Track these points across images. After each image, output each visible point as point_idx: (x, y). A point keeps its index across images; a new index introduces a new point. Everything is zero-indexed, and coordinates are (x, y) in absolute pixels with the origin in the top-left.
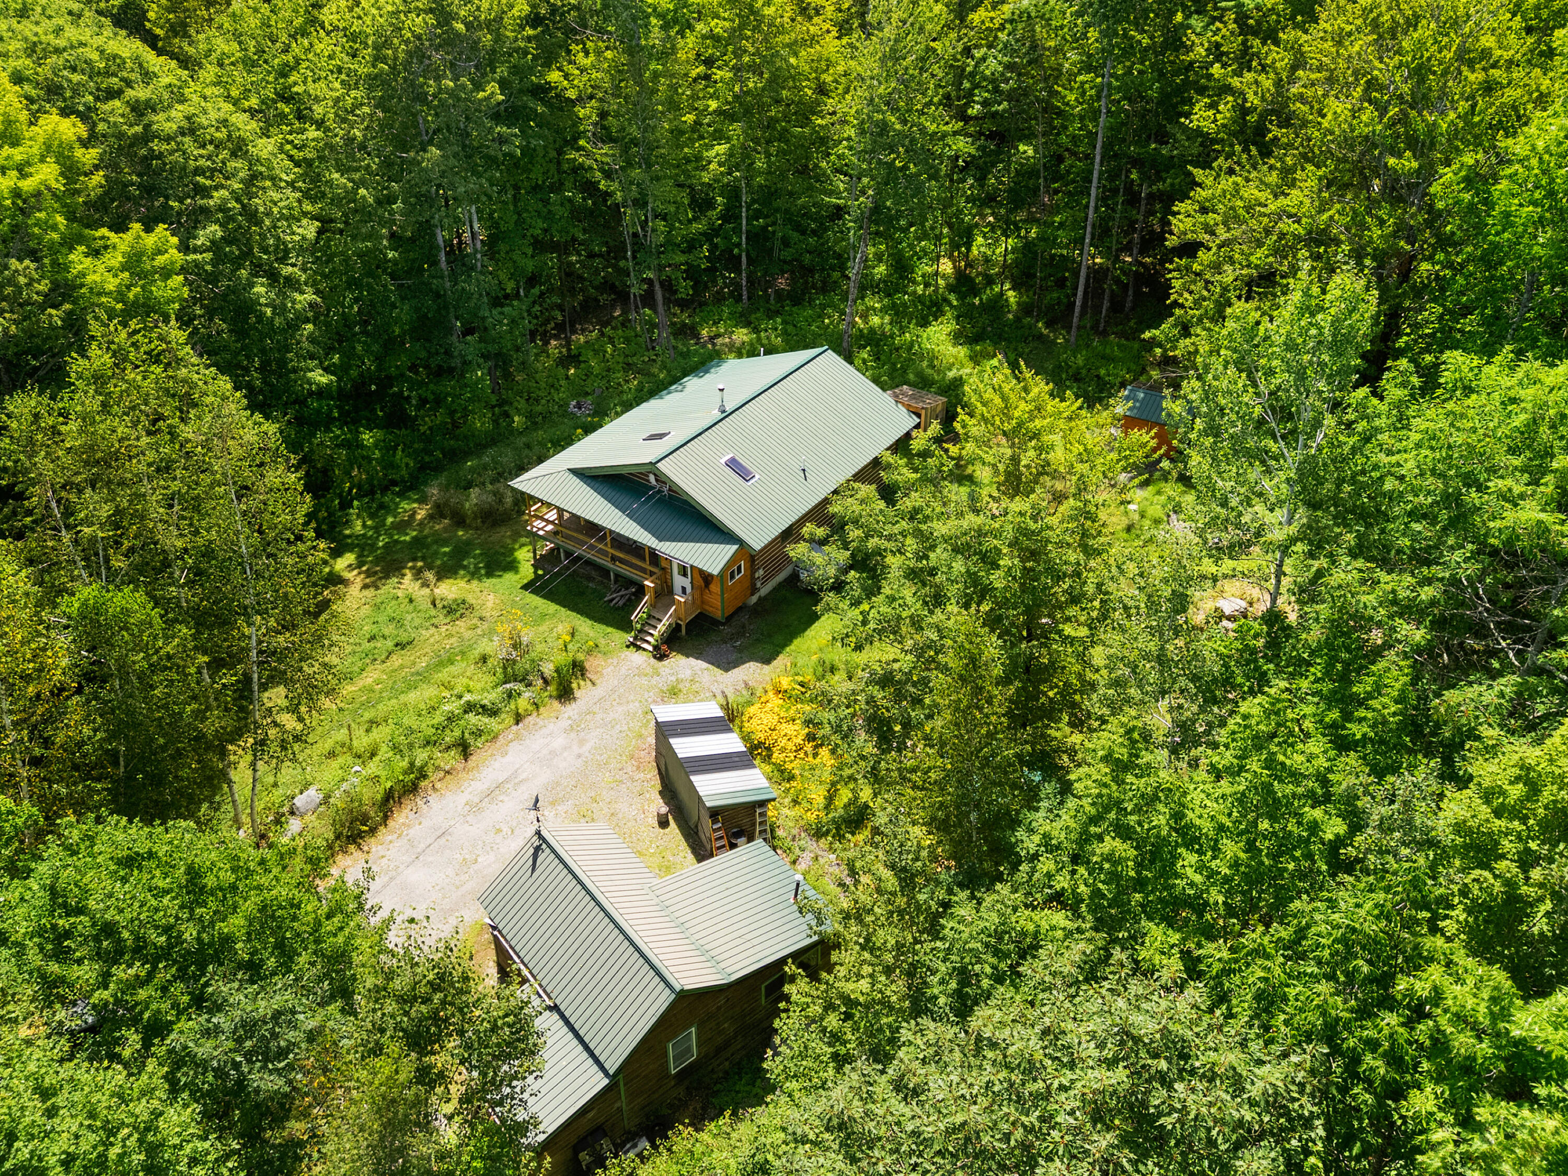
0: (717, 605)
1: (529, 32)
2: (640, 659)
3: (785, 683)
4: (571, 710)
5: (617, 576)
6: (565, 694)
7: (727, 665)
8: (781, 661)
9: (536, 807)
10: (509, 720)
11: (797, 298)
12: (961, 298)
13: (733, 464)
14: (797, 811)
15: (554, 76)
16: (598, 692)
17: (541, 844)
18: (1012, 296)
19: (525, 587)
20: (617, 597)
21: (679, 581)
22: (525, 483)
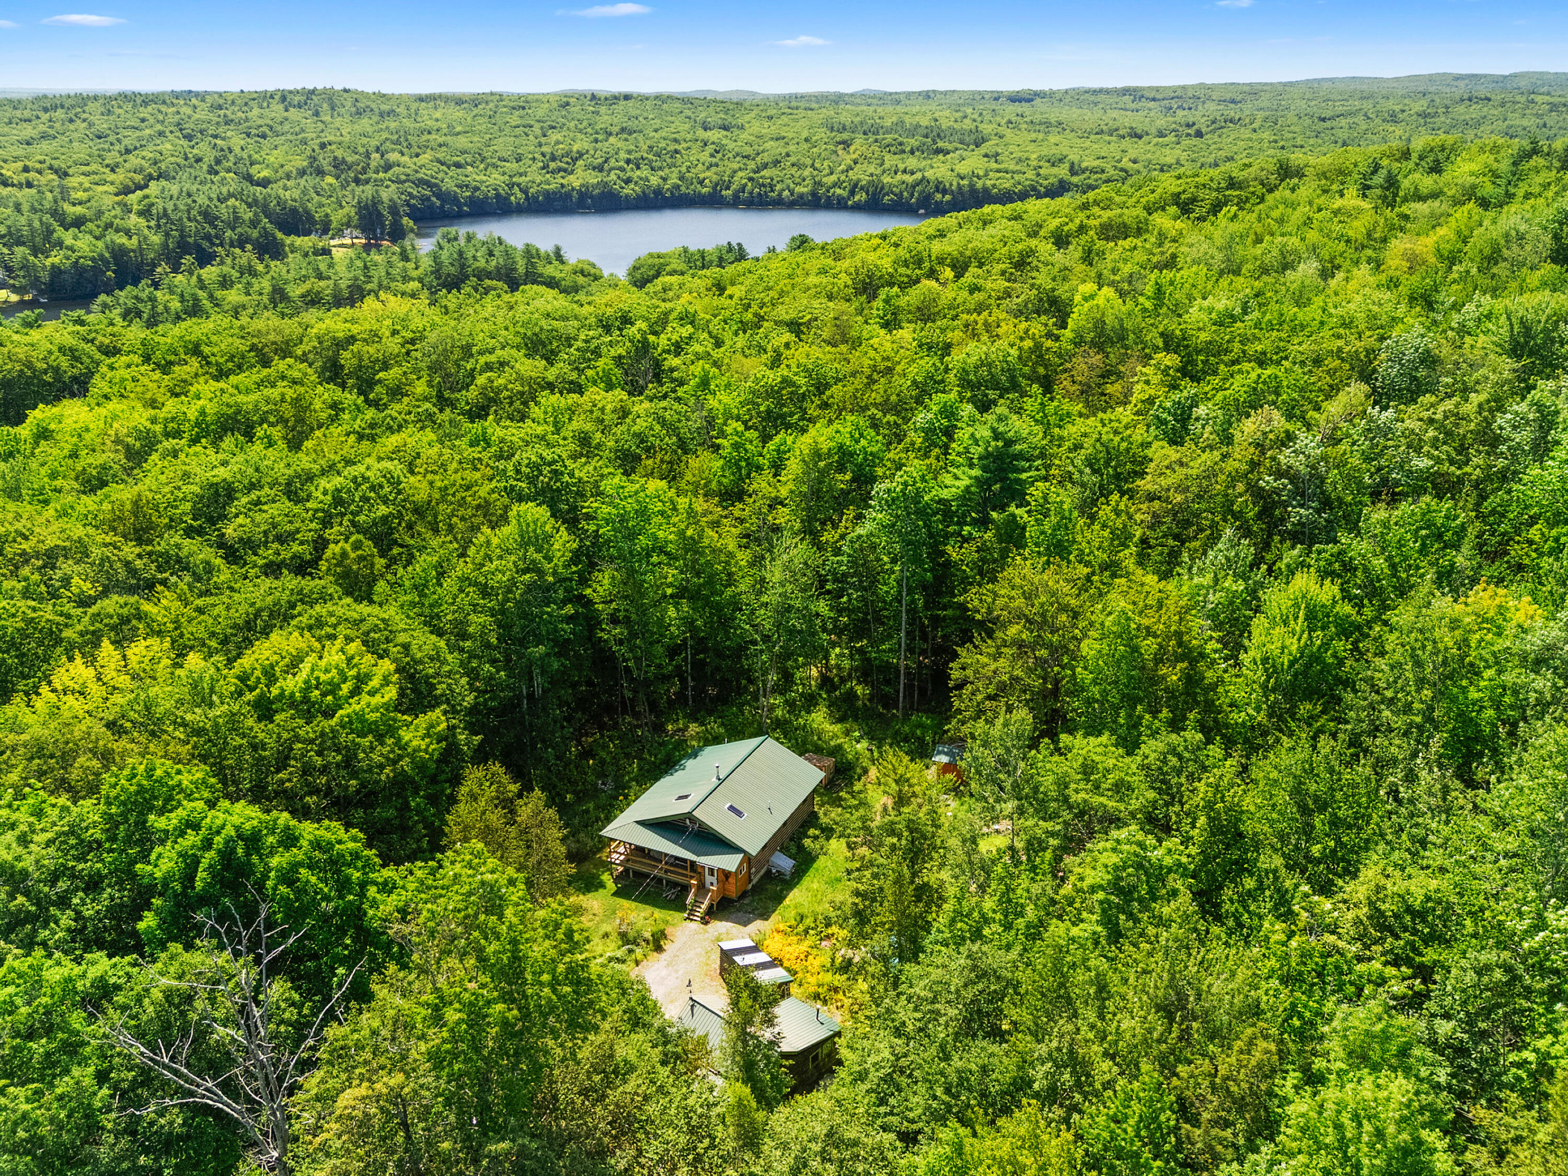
0: (733, 890)
1: (574, 569)
2: (694, 926)
3: (782, 927)
4: (664, 956)
5: (668, 882)
6: (659, 949)
7: (745, 924)
8: (775, 917)
9: (689, 985)
10: (633, 965)
11: (723, 700)
12: (828, 692)
13: (731, 808)
14: (802, 990)
15: (588, 591)
16: (677, 945)
17: (694, 1003)
18: (859, 690)
19: (614, 894)
20: (671, 894)
21: (709, 879)
22: (608, 832)
